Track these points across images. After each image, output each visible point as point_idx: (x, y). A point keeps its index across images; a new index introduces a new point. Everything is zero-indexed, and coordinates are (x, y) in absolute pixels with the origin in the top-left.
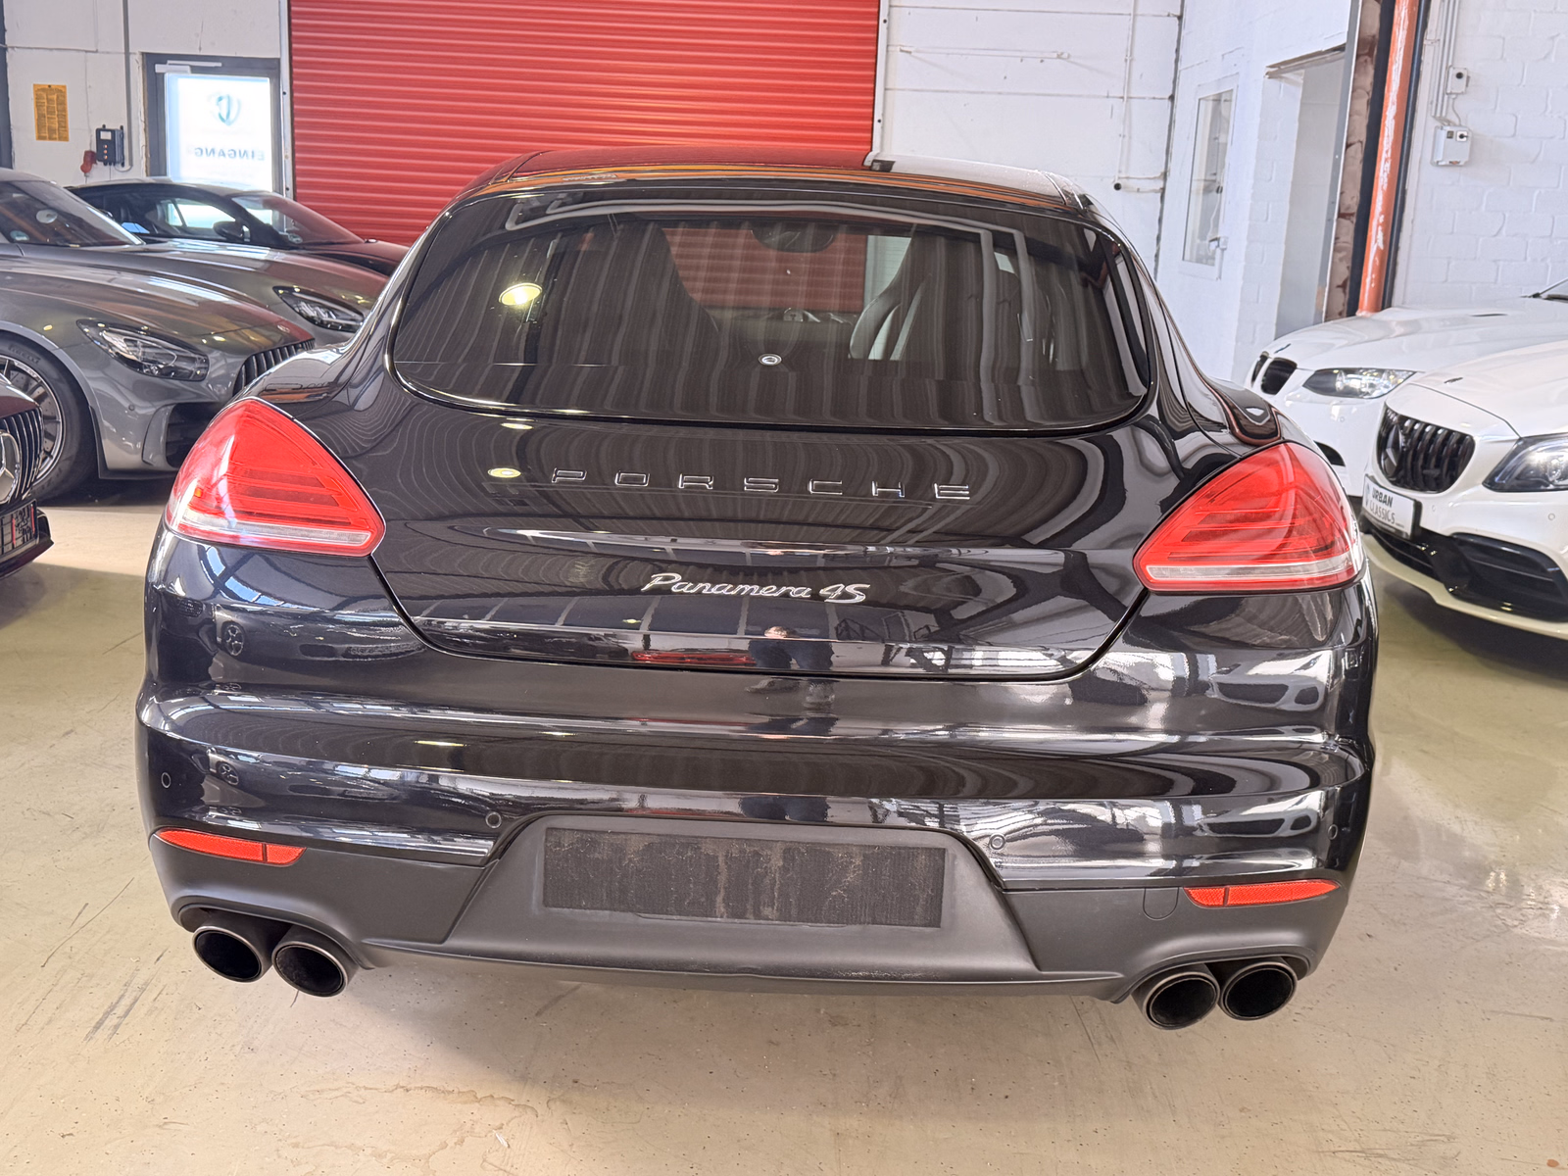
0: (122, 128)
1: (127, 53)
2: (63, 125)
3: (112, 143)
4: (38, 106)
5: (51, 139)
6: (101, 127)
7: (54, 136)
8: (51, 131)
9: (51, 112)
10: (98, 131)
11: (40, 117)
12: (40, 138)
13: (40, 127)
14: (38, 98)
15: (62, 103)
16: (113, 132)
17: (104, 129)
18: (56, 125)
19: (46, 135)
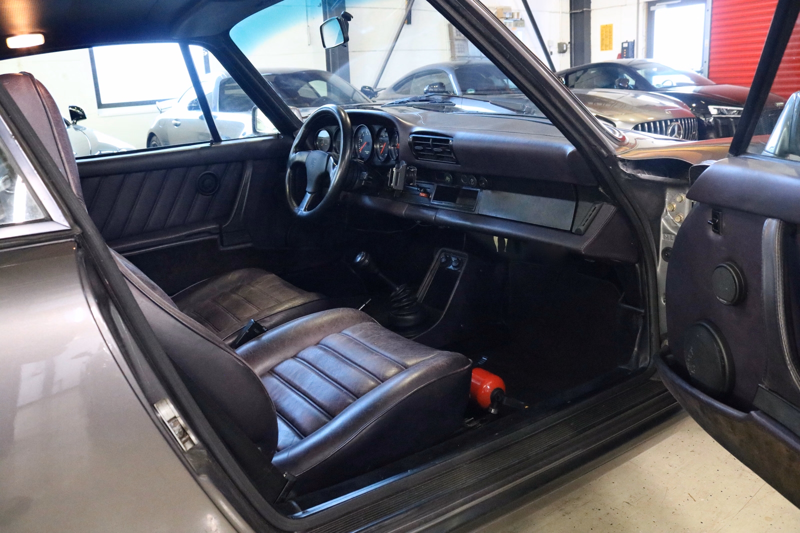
0: (634, 41)
2: (611, 43)
3: (627, 48)
4: (602, 35)
5: (606, 49)
6: (626, 41)
7: (608, 48)
8: (606, 46)
9: (606, 37)
10: (623, 43)
11: (602, 40)
12: (602, 50)
13: (602, 44)
14: (602, 31)
15: (611, 32)
16: (628, 43)
17: (627, 42)
18: (608, 43)
19: (604, 48)
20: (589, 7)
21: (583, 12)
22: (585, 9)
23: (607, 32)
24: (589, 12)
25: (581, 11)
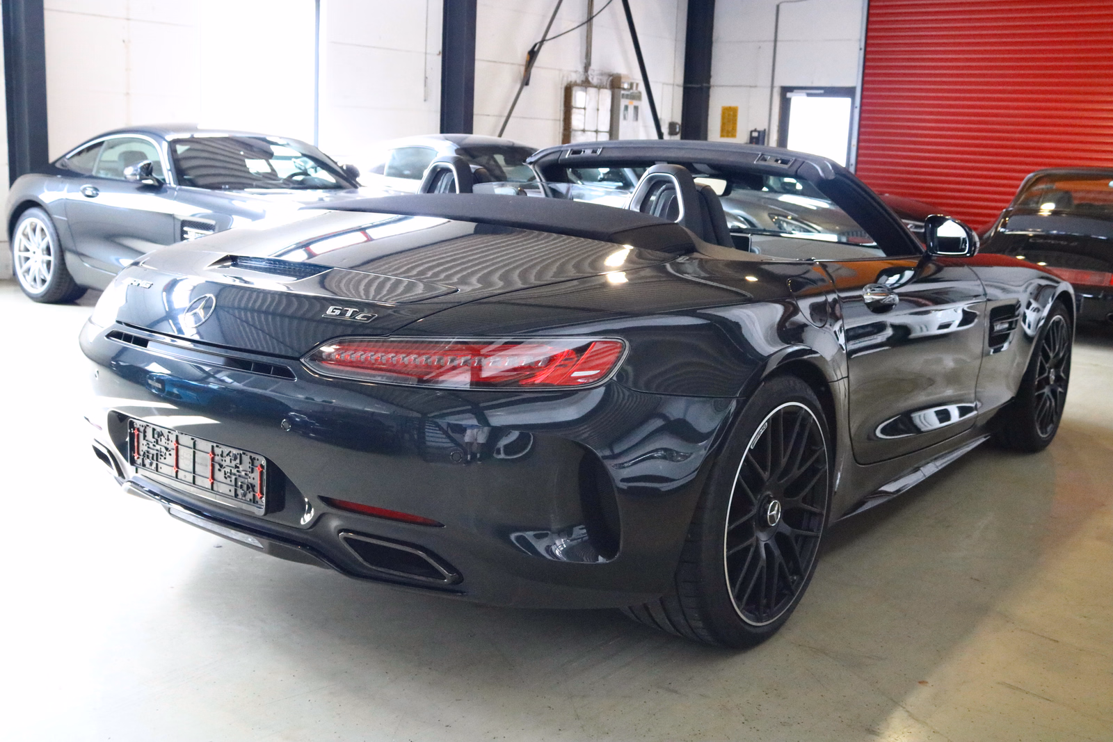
0: (765, 130)
1: (772, 87)
2: (734, 129)
3: (757, 137)
4: (723, 119)
5: (727, 136)
6: (753, 129)
7: (730, 134)
8: (728, 132)
9: (729, 122)
10: (751, 132)
11: (724, 124)
12: (722, 136)
13: (723, 129)
14: (723, 114)
15: (735, 116)
16: (759, 132)
17: (755, 130)
18: (730, 129)
19: (725, 134)
20: (708, 82)
21: (701, 89)
22: (705, 85)
23: (730, 116)
24: (708, 88)
25: (699, 86)
